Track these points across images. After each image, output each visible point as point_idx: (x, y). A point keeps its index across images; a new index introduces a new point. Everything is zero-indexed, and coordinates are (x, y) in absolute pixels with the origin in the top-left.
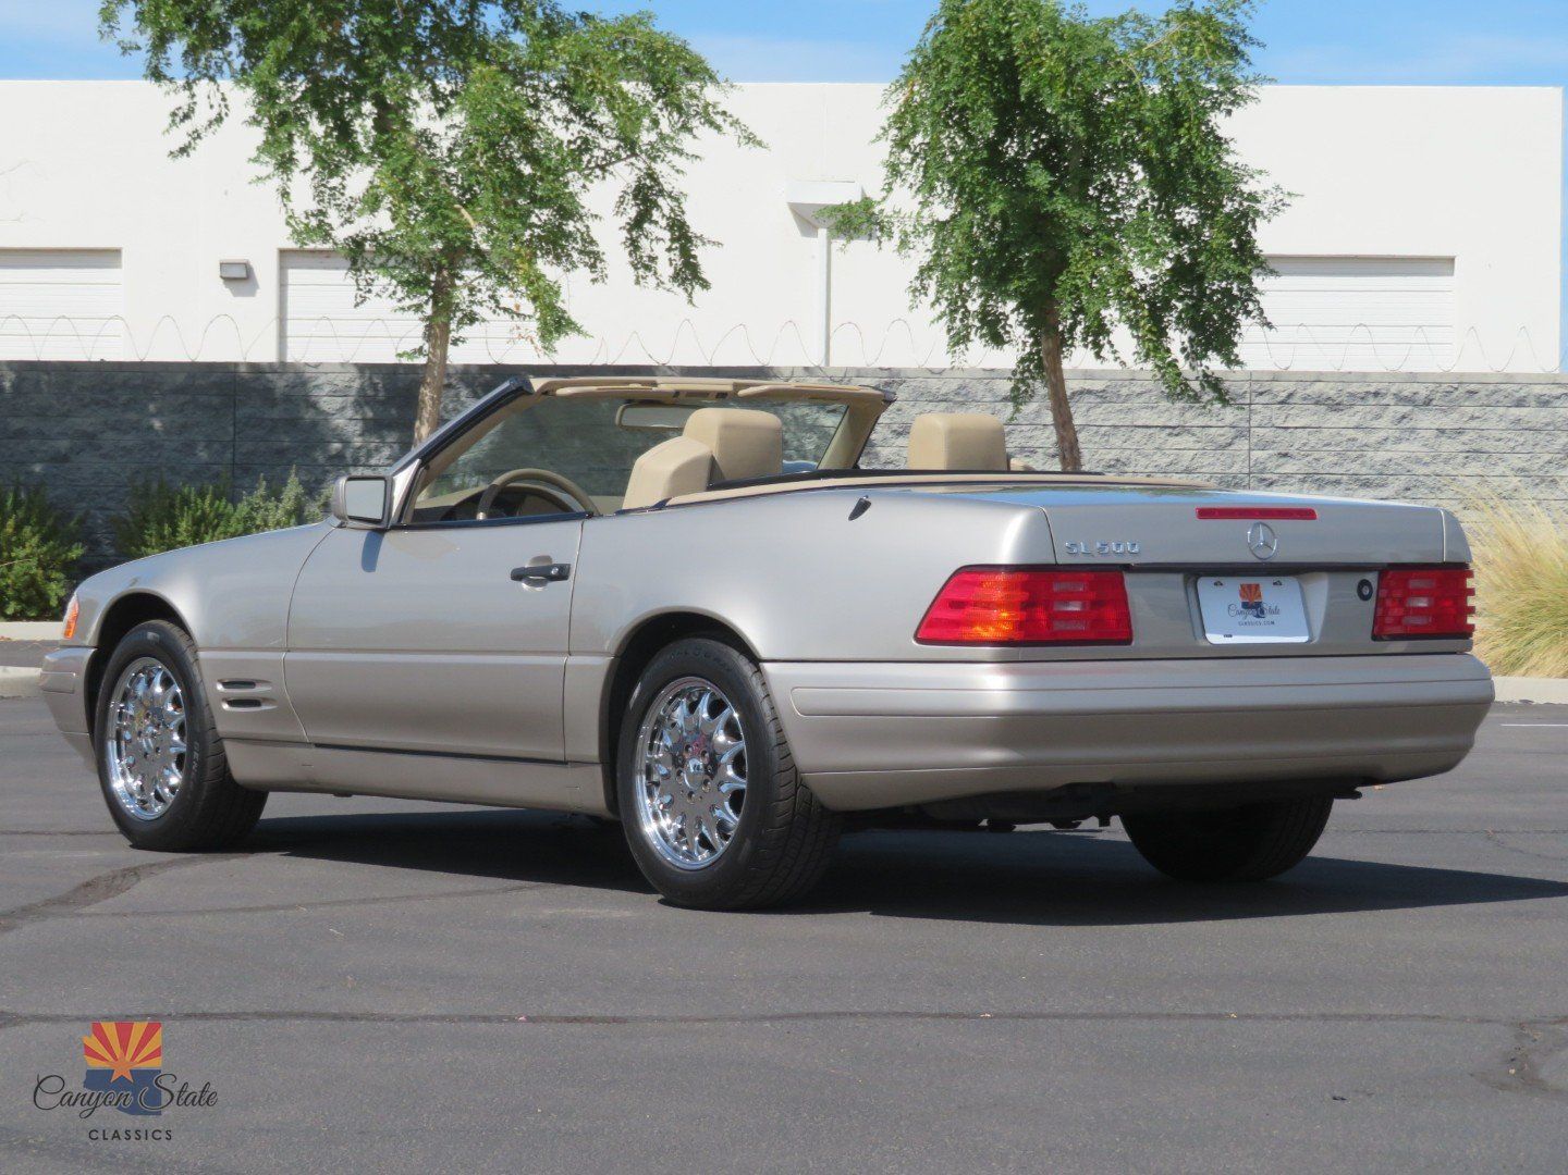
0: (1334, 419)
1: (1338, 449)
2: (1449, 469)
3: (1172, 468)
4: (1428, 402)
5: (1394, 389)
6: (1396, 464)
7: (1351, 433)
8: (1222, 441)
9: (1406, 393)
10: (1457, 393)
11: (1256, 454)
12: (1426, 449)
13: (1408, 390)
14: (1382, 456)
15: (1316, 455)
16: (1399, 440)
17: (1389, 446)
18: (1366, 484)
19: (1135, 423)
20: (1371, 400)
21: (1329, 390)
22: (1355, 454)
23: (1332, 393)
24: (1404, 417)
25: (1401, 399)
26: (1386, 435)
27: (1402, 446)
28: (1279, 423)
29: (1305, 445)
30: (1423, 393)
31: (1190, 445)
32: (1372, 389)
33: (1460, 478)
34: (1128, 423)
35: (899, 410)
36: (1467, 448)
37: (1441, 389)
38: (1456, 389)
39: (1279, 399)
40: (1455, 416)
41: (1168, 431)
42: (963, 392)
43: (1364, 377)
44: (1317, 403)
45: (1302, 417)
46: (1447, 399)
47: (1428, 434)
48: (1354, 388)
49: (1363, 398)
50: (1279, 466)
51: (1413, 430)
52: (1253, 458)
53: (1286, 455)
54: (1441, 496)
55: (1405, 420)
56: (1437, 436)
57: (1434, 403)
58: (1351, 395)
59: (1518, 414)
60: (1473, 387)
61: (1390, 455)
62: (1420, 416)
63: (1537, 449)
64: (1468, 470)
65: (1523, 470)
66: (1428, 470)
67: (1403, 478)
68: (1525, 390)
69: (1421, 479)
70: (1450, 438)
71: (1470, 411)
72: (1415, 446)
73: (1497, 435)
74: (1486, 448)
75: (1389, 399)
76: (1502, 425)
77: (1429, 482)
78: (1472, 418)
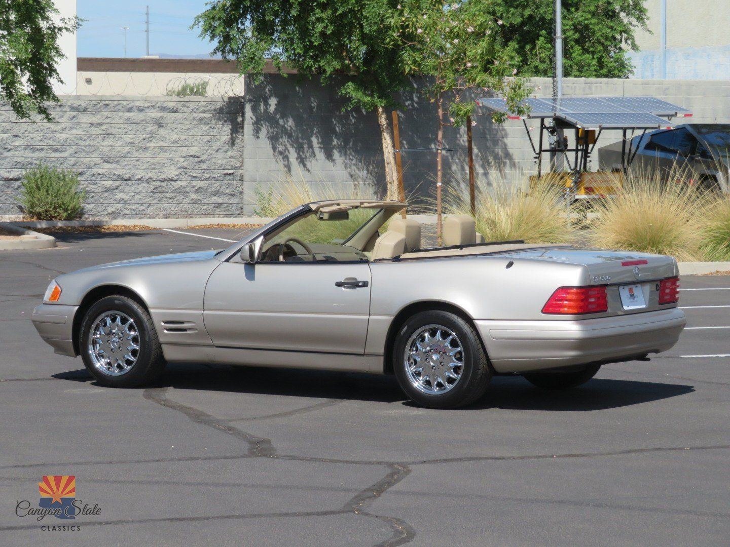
1: (42, 133)
2: (95, 143)
4: (85, 110)
5: (69, 103)
6: (71, 140)
7: (48, 125)
9: (75, 105)
10: (99, 105)
11: (2, 136)
12: (84, 133)
13: (76, 104)
14: (63, 136)
15: (31, 136)
16: (71, 129)
17: (67, 131)
18: (56, 150)
20: (58, 109)
22: (50, 136)
24: (74, 117)
25: (73, 108)
26: (66, 126)
27: (74, 131)
28: (14, 120)
29: (25, 131)
30: (83, 105)
32: (58, 104)
33: (102, 147)
36: (104, 132)
37: (91, 103)
38: (99, 103)
40: (99, 116)
46: (95, 108)
49: (53, 108)
50: (13, 142)
51: (78, 123)
53: (16, 136)
54: (93, 156)
56: (90, 127)
57: (88, 110)
59: (129, 115)
60: (107, 102)
61: (67, 136)
62: (82, 116)
63: (138, 133)
64: (105, 143)
65: (131, 143)
66: (86, 143)
67: (74, 147)
68: (132, 104)
69: (82, 148)
70: (96, 127)
71: (106, 114)
72: (80, 132)
73: (119, 126)
74: (114, 133)
75: (67, 108)
76: (121, 121)
77: (87, 149)
78: (107, 118)
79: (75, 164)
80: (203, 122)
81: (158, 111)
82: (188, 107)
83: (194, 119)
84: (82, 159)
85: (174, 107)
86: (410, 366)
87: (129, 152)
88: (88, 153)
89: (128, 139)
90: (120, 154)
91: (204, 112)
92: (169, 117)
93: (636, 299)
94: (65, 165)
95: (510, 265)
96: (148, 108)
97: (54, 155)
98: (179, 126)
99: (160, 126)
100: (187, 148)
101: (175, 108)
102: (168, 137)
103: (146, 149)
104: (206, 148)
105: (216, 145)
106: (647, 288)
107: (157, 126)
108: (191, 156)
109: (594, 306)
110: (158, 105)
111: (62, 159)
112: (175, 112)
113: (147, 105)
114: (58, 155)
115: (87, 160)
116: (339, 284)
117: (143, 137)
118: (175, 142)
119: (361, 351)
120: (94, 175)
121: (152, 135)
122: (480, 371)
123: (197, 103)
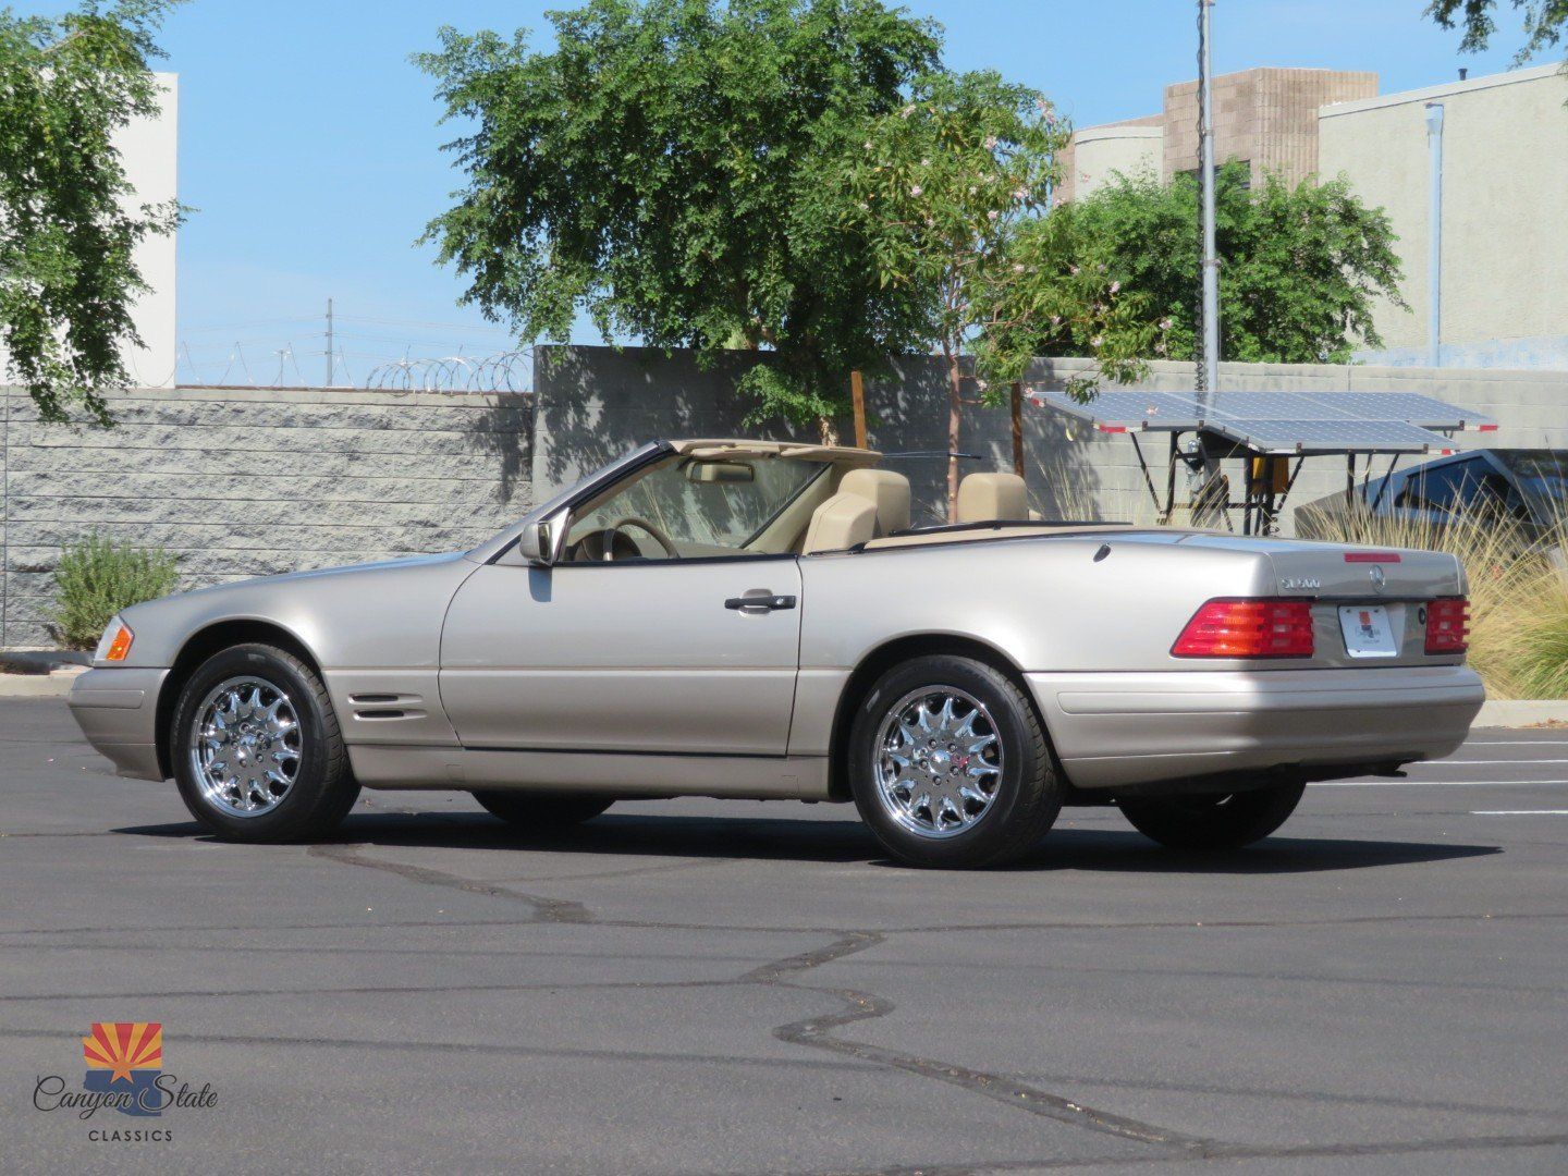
0: (96, 438)
1: (99, 470)
2: (214, 493)
4: (192, 422)
5: (158, 407)
6: (160, 487)
7: (113, 454)
9: (170, 411)
10: (222, 412)
11: (13, 475)
12: (189, 471)
13: (172, 408)
14: (145, 478)
15: (76, 476)
16: (162, 461)
17: (152, 467)
18: (129, 508)
20: (134, 419)
22: (116, 476)
24: (167, 437)
25: (166, 418)
26: (149, 455)
27: (168, 467)
28: (37, 441)
29: (64, 465)
30: (188, 411)
32: (135, 406)
33: (227, 502)
36: (233, 470)
37: (206, 408)
38: (223, 407)
40: (221, 436)
43: (126, 394)
45: (62, 436)
46: (213, 418)
47: (193, 455)
48: (117, 406)
49: (125, 416)
50: (37, 488)
51: (177, 450)
52: (10, 479)
53: (44, 476)
54: (206, 521)
55: (169, 441)
56: (202, 458)
57: (199, 421)
59: (285, 434)
60: (239, 406)
61: (153, 477)
62: (185, 436)
63: (305, 472)
64: (234, 494)
65: (290, 494)
66: (193, 493)
67: (168, 501)
68: (293, 409)
69: (186, 502)
70: (215, 459)
71: (236, 431)
72: (180, 468)
73: (264, 456)
74: (252, 471)
75: (152, 418)
76: (269, 446)
77: (194, 506)
78: (239, 438)
79: (169, 539)
80: (445, 450)
81: (349, 426)
82: (414, 418)
83: (426, 443)
84: (184, 527)
85: (383, 416)
86: (886, 778)
87: (284, 514)
88: (197, 513)
89: (283, 484)
90: (266, 516)
91: (449, 428)
92: (371, 438)
93: (1376, 637)
94: (149, 540)
95: (1103, 553)
96: (326, 418)
97: (124, 517)
98: (394, 458)
99: (353, 456)
100: (410, 506)
101: (385, 420)
102: (370, 482)
103: (322, 506)
104: (452, 506)
105: (473, 500)
106: (1401, 613)
107: (345, 459)
108: (420, 523)
109: (1284, 643)
110: (349, 412)
111: (141, 527)
112: (386, 428)
113: (325, 411)
114: (134, 517)
115: (194, 530)
116: (733, 605)
117: (315, 480)
118: (384, 493)
119: (781, 749)
120: (210, 561)
121: (336, 477)
122: (1038, 785)
123: (432, 410)
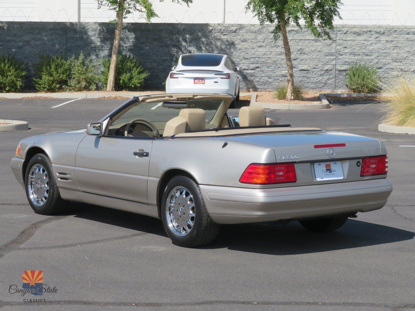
0: (359, 38)
1: (360, 46)
2: (389, 51)
3: (315, 51)
4: (384, 33)
5: (375, 30)
6: (375, 50)
7: (363, 42)
8: (329, 44)
9: (378, 31)
11: (338, 47)
12: (383, 46)
13: (378, 30)
14: (371, 48)
15: (354, 47)
16: (376, 43)
17: (373, 45)
18: (367, 55)
19: (306, 39)
20: (369, 33)
21: (357, 30)
22: (364, 47)
23: (358, 31)
24: (377, 37)
25: (377, 33)
26: (372, 42)
27: (377, 45)
28: (344, 39)
29: (351, 45)
30: (382, 31)
31: (320, 45)
32: (369, 30)
33: (392, 54)
34: (304, 39)
35: (243, 35)
36: (394, 46)
37: (387, 30)
38: (391, 30)
39: (344, 32)
40: (391, 37)
41: (314, 41)
42: (260, 30)
43: (367, 27)
44: (354, 34)
45: (350, 37)
46: (389, 33)
48: (364, 30)
49: (366, 32)
50: (344, 50)
51: (380, 41)
52: (337, 48)
53: (346, 47)
54: (387, 58)
55: (377, 38)
56: (386, 43)
57: (385, 33)
58: (363, 31)
59: (408, 36)
60: (396, 29)
61: (373, 47)
62: (382, 37)
63: (413, 46)
64: (394, 52)
65: (409, 52)
66: (384, 52)
67: (377, 53)
68: (410, 30)
69: (381, 54)
70: (389, 43)
71: (395, 36)
72: (380, 45)
73: (402, 42)
74: (399, 46)
75: (373, 33)
76: (403, 40)
77: (384, 55)
78: (395, 38)
79: (377, 63)
84: (381, 60)
87: (407, 57)
88: (384, 57)
89: (407, 49)
90: (402, 57)
94: (372, 63)
95: (225, 145)
97: (366, 57)
106: (346, 165)
109: (282, 178)
111: (370, 60)
114: (368, 57)
115: (384, 61)
116: (135, 154)
119: (146, 201)
120: (388, 69)
